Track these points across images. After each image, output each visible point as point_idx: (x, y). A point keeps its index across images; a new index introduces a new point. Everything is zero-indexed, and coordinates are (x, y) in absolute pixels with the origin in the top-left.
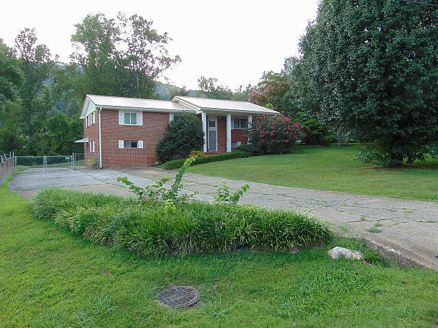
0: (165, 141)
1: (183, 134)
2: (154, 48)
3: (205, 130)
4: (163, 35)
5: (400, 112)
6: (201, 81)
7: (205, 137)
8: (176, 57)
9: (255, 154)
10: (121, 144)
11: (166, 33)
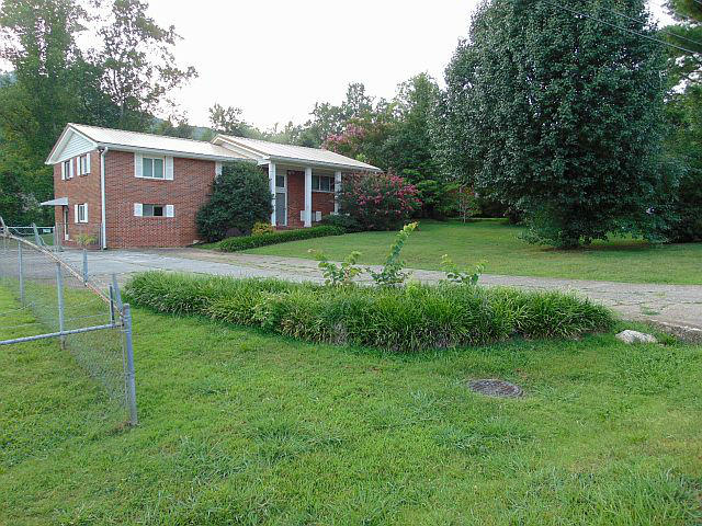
0: (212, 207)
1: (242, 196)
2: (151, 50)
3: (274, 192)
4: (168, 30)
5: (590, 175)
6: (215, 111)
7: (274, 203)
8: (190, 68)
9: (351, 229)
10: (138, 210)
11: (172, 27)
